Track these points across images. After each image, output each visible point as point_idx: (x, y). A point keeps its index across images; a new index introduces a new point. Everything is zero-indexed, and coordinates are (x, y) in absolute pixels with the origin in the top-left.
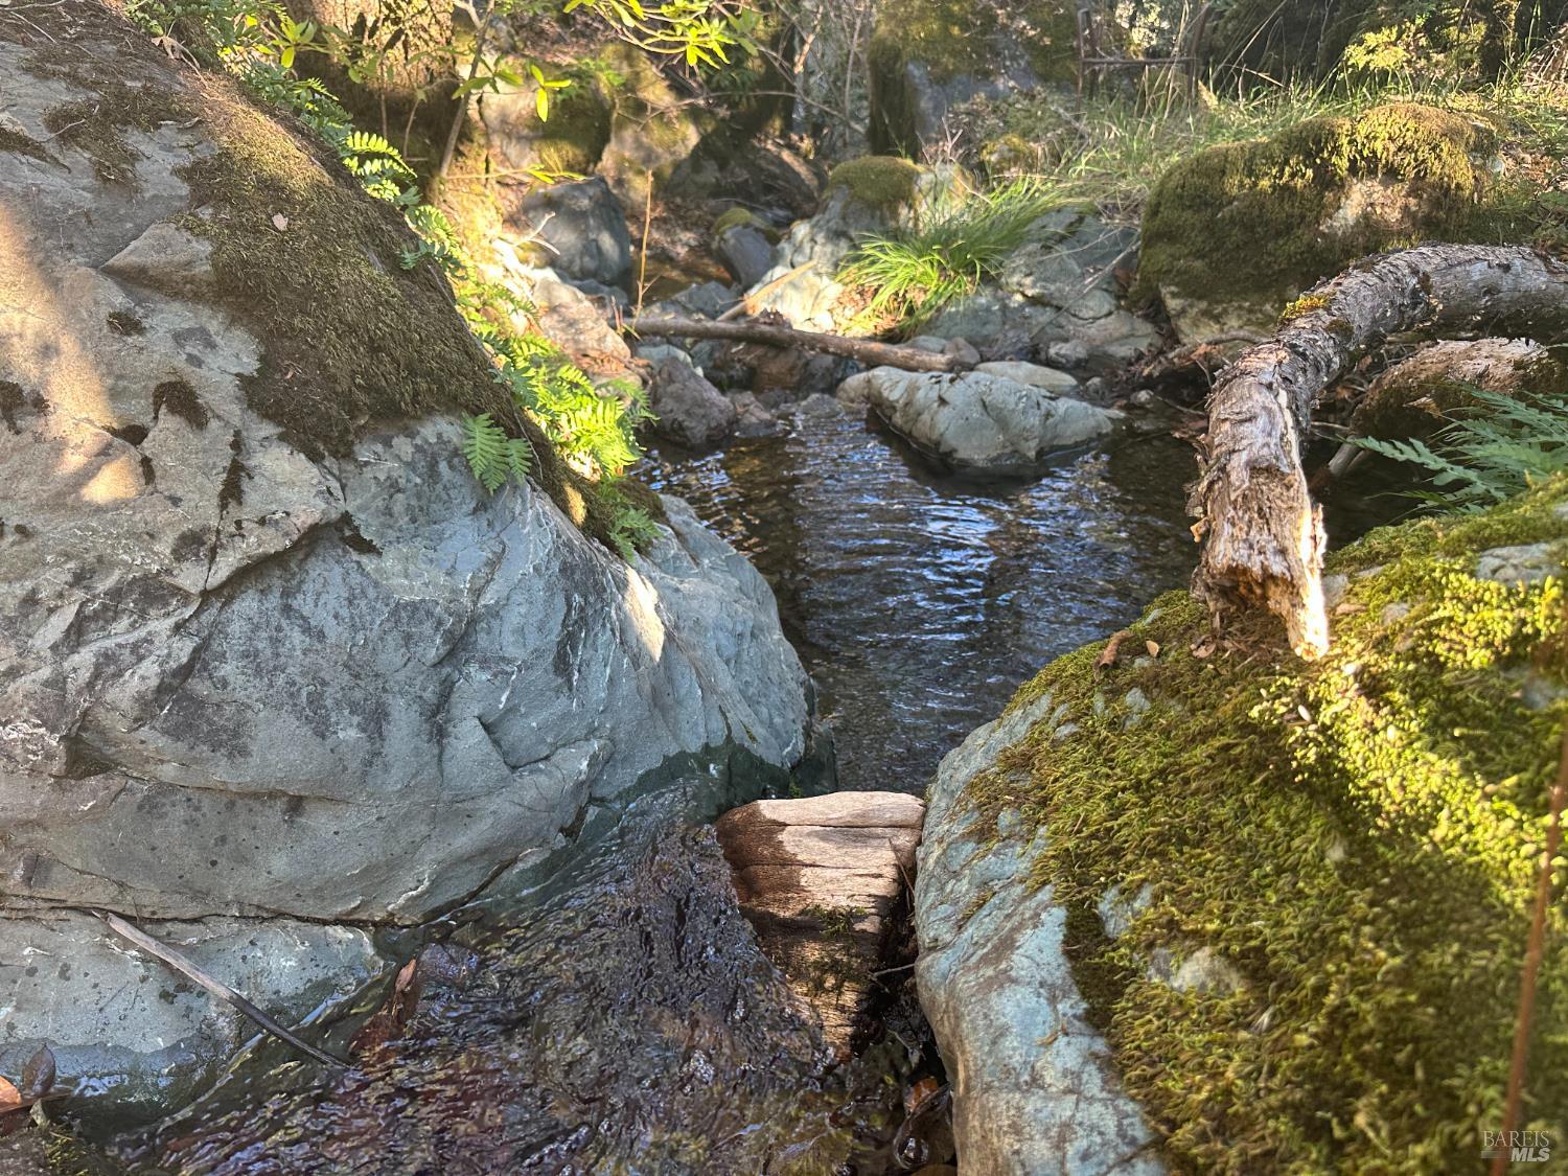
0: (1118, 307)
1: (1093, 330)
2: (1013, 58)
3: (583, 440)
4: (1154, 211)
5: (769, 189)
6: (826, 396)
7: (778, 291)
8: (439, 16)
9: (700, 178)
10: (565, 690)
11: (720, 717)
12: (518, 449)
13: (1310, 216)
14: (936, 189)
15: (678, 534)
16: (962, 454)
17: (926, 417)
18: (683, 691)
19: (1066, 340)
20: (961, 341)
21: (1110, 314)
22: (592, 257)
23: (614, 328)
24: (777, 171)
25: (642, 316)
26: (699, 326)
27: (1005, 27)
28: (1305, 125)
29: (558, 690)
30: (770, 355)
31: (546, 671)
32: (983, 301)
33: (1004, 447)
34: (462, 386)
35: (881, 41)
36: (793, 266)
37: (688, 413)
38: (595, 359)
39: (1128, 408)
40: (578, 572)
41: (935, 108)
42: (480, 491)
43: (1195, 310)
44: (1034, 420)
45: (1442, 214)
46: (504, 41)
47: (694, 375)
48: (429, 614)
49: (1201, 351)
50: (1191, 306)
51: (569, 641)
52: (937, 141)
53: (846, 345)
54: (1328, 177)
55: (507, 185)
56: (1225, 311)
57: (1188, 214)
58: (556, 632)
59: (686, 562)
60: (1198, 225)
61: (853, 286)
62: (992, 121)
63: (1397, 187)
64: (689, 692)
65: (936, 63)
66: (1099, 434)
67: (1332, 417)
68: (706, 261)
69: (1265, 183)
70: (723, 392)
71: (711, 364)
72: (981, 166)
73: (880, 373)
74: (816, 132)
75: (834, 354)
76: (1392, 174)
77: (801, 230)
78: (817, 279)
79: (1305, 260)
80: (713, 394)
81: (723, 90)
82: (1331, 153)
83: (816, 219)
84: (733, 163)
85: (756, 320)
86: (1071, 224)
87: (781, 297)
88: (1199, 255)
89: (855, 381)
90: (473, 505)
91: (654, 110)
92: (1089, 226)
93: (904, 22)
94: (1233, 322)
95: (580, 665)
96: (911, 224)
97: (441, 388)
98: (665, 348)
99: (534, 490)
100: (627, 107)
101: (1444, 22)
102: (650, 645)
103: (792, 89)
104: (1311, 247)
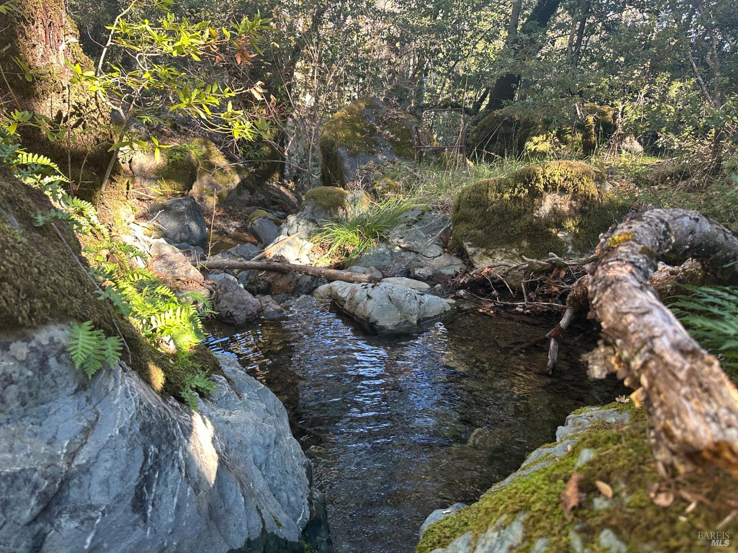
0: (444, 252)
1: (434, 262)
2: (385, 146)
3: (165, 332)
4: (457, 209)
5: (274, 203)
6: (309, 296)
7: (282, 246)
8: (103, 114)
9: (242, 198)
10: (141, 523)
11: (257, 515)
12: (113, 344)
13: (529, 210)
14: (354, 201)
15: (229, 380)
16: (380, 323)
17: (361, 305)
18: (231, 501)
19: (422, 267)
20: (373, 268)
21: (441, 255)
22: (186, 233)
23: (195, 266)
24: (278, 195)
25: (211, 260)
26: (241, 263)
27: (380, 134)
28: (522, 170)
29: (135, 525)
30: (278, 277)
31: (125, 511)
32: (381, 250)
33: (401, 319)
34: (72, 303)
35: (325, 138)
36: (288, 235)
37: (236, 308)
38: (183, 282)
39: (455, 298)
40: (154, 429)
41: (351, 167)
42: (81, 376)
43: (480, 252)
44: (414, 305)
45: (587, 208)
46: (143, 135)
47: (239, 288)
48: (27, 480)
49: (486, 270)
50: (478, 251)
51: (146, 481)
52: (354, 181)
53: (317, 271)
54: (535, 192)
55: (143, 200)
56: (494, 252)
57: (473, 210)
58: (135, 478)
59: (234, 397)
60: (478, 215)
61: (318, 244)
62: (377, 173)
63: (566, 196)
64: (236, 501)
65: (350, 148)
66: (445, 311)
67: (550, 300)
68: (244, 234)
69: (507, 196)
70: (254, 295)
71: (247, 282)
72: (374, 191)
73: (336, 284)
74: (295, 180)
75: (311, 275)
76: (563, 190)
77: (292, 219)
78: (301, 241)
79: (529, 229)
80: (250, 297)
81: (251, 159)
82: (535, 182)
83: (299, 214)
84: (257, 192)
85: (271, 260)
86: (419, 215)
87: (283, 249)
88: (480, 228)
89: (323, 288)
90: (75, 387)
91: (218, 167)
92: (427, 216)
93: (335, 131)
94: (498, 257)
95: (154, 500)
96: (344, 216)
97: (54, 304)
98: (223, 275)
99: (124, 371)
100: (205, 166)
101: (564, 132)
102: (206, 475)
103: (284, 159)
104: (531, 223)
